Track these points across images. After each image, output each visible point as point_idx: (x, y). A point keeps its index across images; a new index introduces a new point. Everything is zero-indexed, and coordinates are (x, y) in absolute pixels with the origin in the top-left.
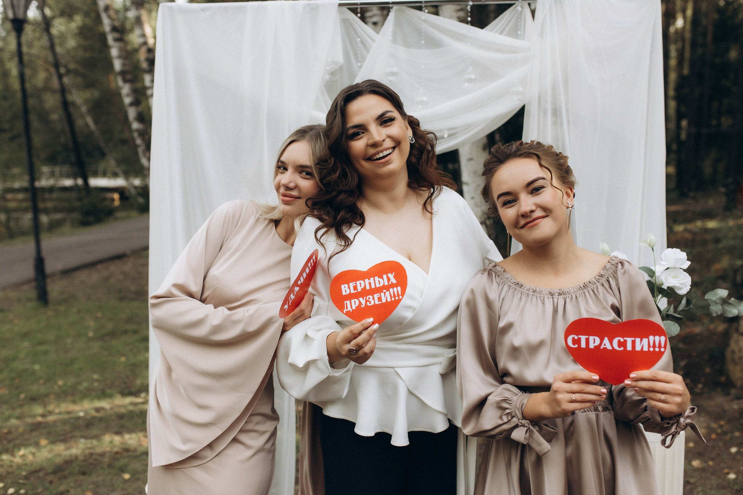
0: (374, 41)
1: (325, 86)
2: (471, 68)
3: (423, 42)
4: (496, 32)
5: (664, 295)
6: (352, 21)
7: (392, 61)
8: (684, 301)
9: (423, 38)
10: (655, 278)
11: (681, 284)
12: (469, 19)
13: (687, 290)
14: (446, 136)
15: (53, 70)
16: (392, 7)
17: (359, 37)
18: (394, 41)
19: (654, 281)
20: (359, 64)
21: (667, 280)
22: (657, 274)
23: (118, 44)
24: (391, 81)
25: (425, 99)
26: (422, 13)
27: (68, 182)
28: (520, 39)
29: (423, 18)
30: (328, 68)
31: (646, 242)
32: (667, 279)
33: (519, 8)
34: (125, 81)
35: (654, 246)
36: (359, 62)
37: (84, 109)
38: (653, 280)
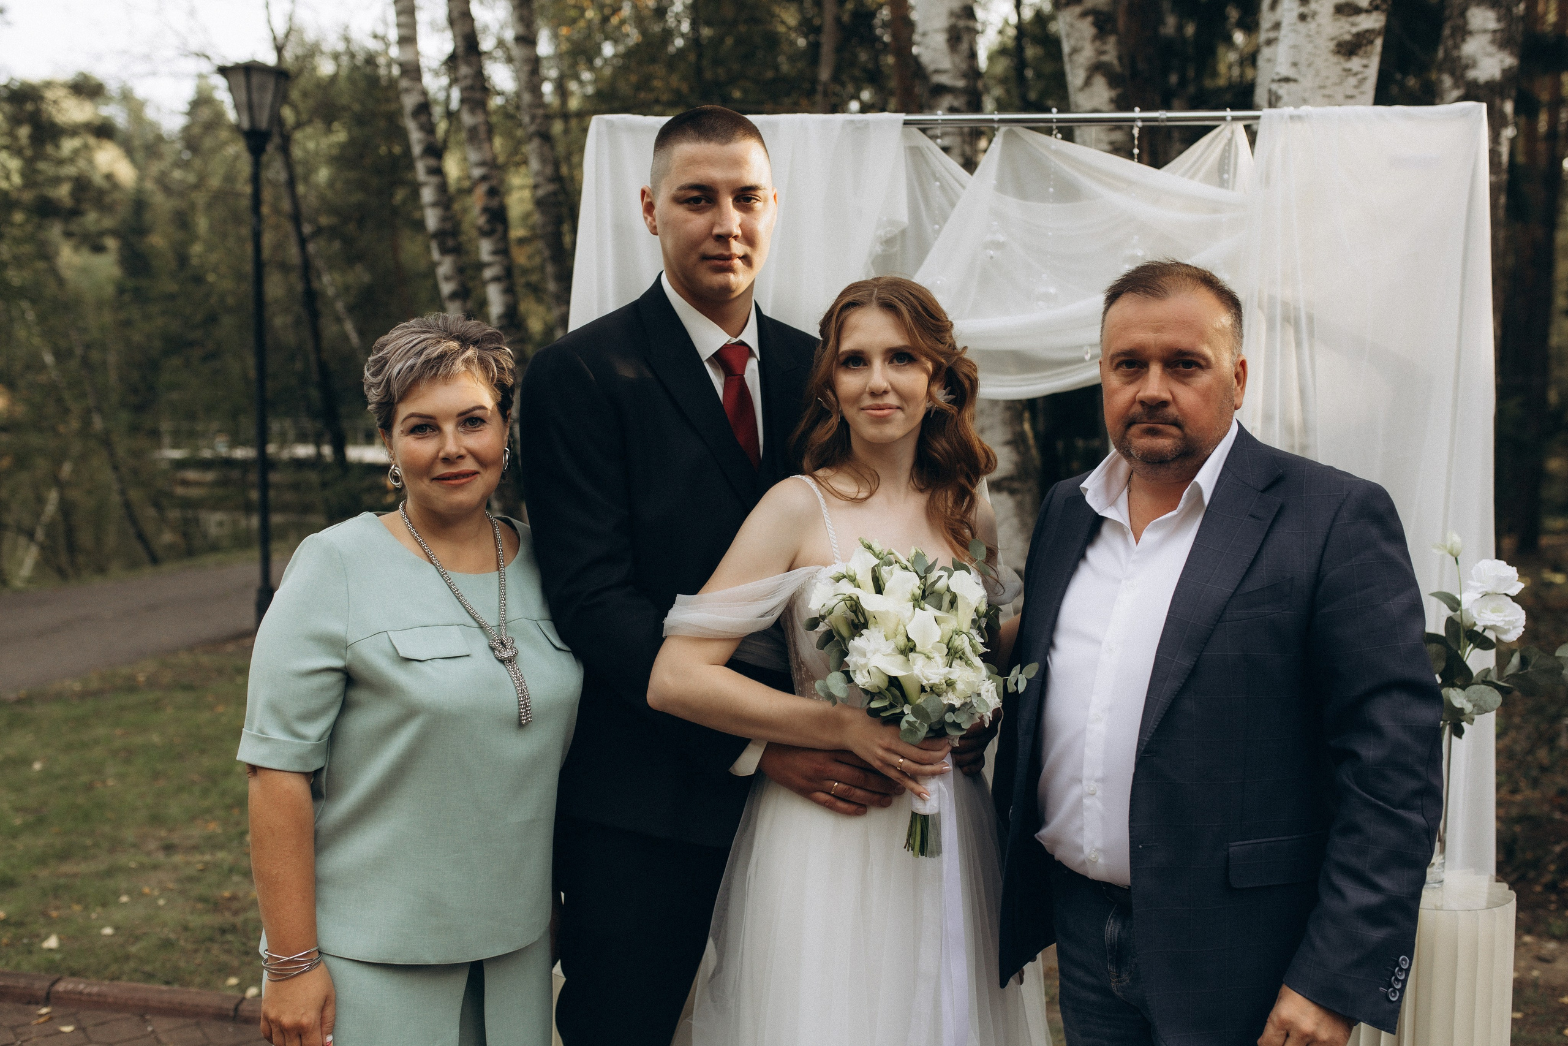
0: (963, 187)
1: (873, 263)
2: (1136, 237)
3: (1051, 190)
4: (1183, 175)
5: (1477, 643)
6: (926, 149)
7: (996, 223)
8: (1515, 660)
9: (1052, 183)
10: (1461, 612)
11: (1508, 623)
12: (1136, 151)
13: (1519, 634)
14: (1087, 357)
15: (289, 227)
16: (998, 129)
17: (937, 180)
18: (1001, 187)
19: (1458, 620)
20: (937, 227)
21: (1482, 615)
22: (1464, 606)
23: (434, 180)
24: (992, 257)
25: (1052, 290)
26: (1052, 138)
27: (304, 451)
28: (1227, 188)
29: (1053, 147)
30: (881, 232)
31: (1445, 547)
32: (1481, 612)
33: (1227, 134)
34: (444, 251)
35: (1458, 555)
36: (936, 223)
37: (340, 306)
38: (1456, 616)
